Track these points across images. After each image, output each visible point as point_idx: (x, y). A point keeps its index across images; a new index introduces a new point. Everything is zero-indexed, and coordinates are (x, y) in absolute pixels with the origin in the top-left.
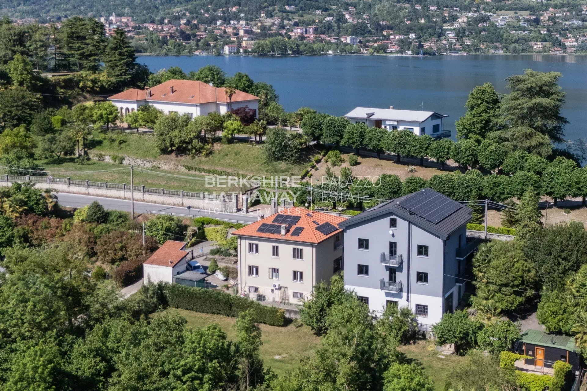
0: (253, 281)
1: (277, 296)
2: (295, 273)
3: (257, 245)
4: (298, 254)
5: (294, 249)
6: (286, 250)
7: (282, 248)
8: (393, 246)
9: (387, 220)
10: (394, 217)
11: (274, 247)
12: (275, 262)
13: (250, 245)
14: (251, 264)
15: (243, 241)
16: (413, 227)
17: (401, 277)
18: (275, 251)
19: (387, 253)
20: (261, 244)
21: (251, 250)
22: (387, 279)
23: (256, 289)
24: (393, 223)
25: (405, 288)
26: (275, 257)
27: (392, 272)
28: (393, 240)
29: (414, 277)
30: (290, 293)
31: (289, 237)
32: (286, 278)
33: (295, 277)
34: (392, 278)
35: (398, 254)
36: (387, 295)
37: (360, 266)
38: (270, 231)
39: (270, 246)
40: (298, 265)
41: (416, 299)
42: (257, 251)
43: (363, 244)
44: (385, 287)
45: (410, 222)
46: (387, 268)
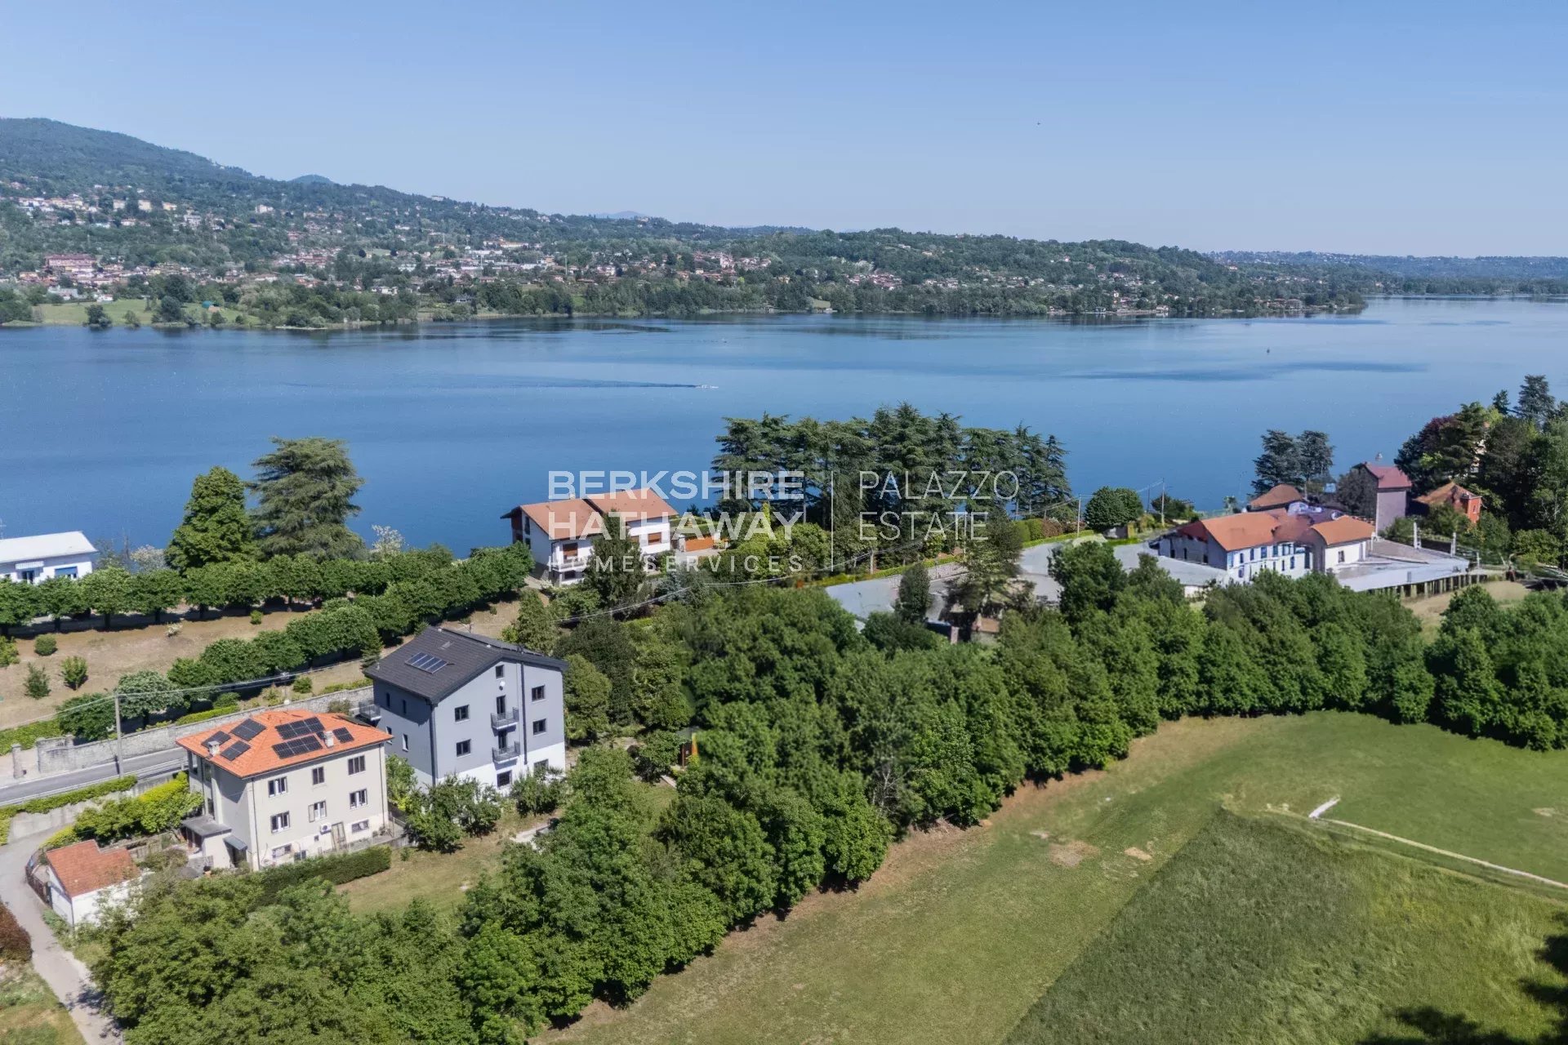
0: (283, 836)
1: (326, 842)
2: (353, 797)
3: (282, 782)
4: (357, 766)
5: (350, 761)
6: (336, 769)
7: (327, 766)
8: (501, 701)
9: (493, 670)
10: (500, 664)
11: (315, 771)
12: (318, 793)
13: (271, 784)
14: (274, 814)
15: (258, 783)
16: (527, 668)
17: (512, 739)
18: (318, 777)
19: (495, 713)
20: (290, 776)
21: (272, 791)
22: (496, 747)
23: (288, 848)
24: (500, 672)
25: (520, 750)
26: (319, 785)
27: (502, 735)
28: (500, 694)
29: (530, 728)
30: (348, 829)
32: (340, 811)
33: (353, 803)
34: (503, 744)
35: (509, 709)
36: (498, 767)
37: (459, 745)
38: (303, 751)
39: (307, 772)
40: (357, 782)
41: (535, 756)
42: (282, 788)
43: (462, 713)
44: (495, 759)
45: (524, 662)
46: (496, 733)
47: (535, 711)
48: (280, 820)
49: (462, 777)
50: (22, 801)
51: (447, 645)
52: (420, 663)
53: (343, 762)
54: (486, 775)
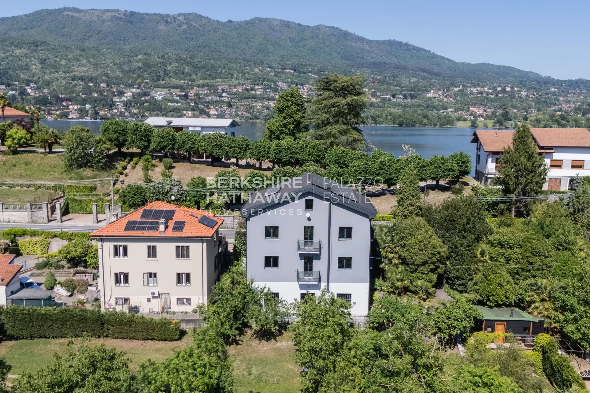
0: (122, 291)
1: (156, 305)
2: (179, 276)
3: (125, 248)
4: (182, 252)
5: (178, 247)
6: (166, 250)
7: (160, 247)
8: (309, 232)
9: (302, 201)
10: (310, 197)
11: (149, 247)
12: (152, 265)
13: (116, 248)
14: (118, 271)
15: (106, 244)
16: (334, 207)
17: (318, 266)
18: (152, 252)
19: (302, 238)
20: (131, 246)
21: (116, 253)
22: (301, 269)
23: (126, 300)
24: (309, 205)
25: (324, 277)
26: (152, 259)
27: (308, 260)
28: (309, 224)
29: (335, 263)
30: (173, 300)
31: (170, 233)
32: (168, 283)
33: (179, 281)
34: (308, 267)
35: (316, 239)
36: (302, 287)
37: (267, 258)
38: (143, 229)
39: (143, 246)
40: (183, 266)
41: (337, 288)
42: (125, 254)
43: (271, 232)
44: (298, 279)
46: (302, 256)
47: (342, 248)
48: (122, 278)
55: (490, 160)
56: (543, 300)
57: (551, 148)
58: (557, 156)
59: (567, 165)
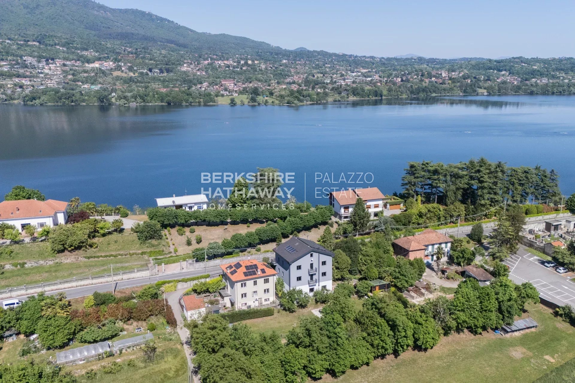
0: (244, 300)
1: (257, 304)
2: (265, 290)
3: (245, 284)
4: (267, 281)
5: (265, 279)
6: (260, 281)
7: (258, 280)
8: (312, 265)
9: (309, 255)
10: (312, 253)
11: (254, 281)
12: (255, 288)
13: (242, 284)
14: (242, 293)
15: (238, 284)
16: (320, 255)
17: (315, 277)
18: (255, 283)
19: (310, 268)
20: (247, 282)
21: (242, 286)
22: (310, 280)
23: (246, 304)
24: (312, 255)
25: (317, 281)
26: (255, 286)
27: (312, 276)
28: (311, 262)
29: (321, 274)
30: (263, 300)
31: (262, 275)
32: (261, 294)
33: (265, 292)
34: (312, 279)
35: (314, 268)
36: (310, 286)
37: (298, 278)
38: (251, 275)
39: (252, 281)
40: (267, 286)
41: (322, 284)
42: (245, 285)
43: (299, 268)
44: (309, 283)
45: (319, 253)
46: (310, 275)
47: (323, 269)
48: (244, 295)
49: (297, 288)
50: (180, 278)
51: (297, 244)
52: (289, 249)
53: (263, 279)
54: (305, 289)
55: (342, 208)
56: (389, 276)
57: (366, 201)
58: (368, 204)
59: (372, 207)
